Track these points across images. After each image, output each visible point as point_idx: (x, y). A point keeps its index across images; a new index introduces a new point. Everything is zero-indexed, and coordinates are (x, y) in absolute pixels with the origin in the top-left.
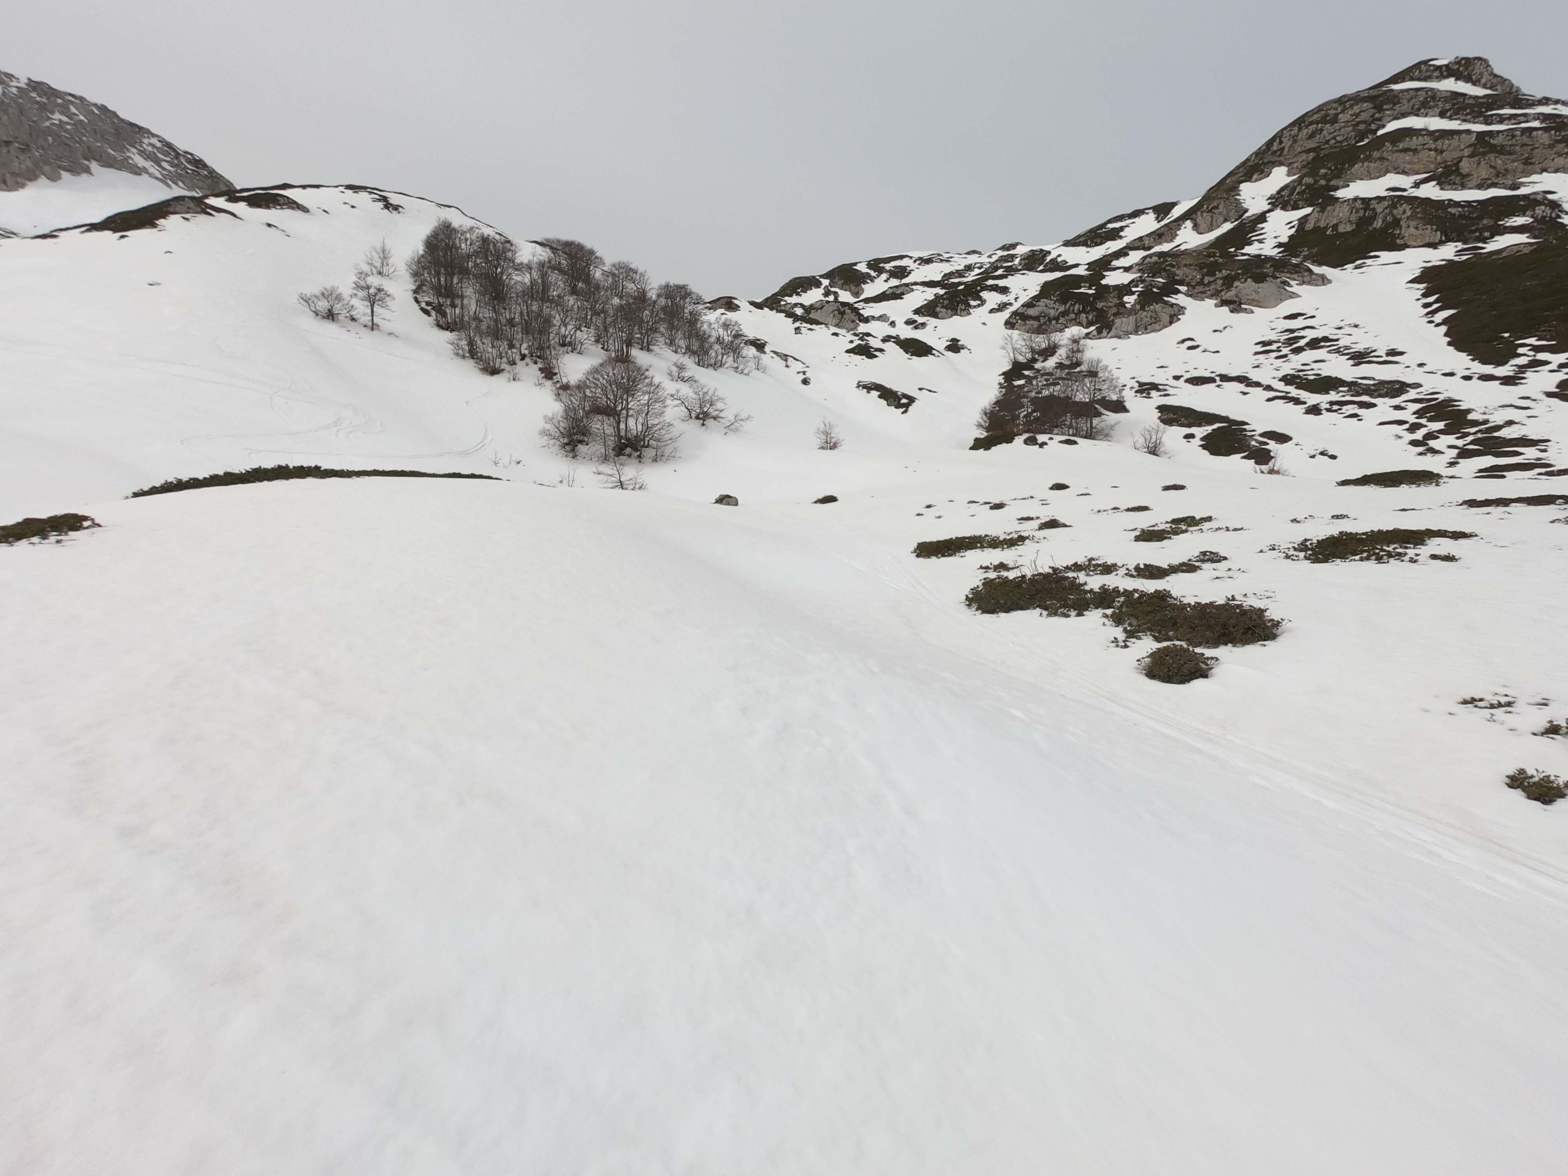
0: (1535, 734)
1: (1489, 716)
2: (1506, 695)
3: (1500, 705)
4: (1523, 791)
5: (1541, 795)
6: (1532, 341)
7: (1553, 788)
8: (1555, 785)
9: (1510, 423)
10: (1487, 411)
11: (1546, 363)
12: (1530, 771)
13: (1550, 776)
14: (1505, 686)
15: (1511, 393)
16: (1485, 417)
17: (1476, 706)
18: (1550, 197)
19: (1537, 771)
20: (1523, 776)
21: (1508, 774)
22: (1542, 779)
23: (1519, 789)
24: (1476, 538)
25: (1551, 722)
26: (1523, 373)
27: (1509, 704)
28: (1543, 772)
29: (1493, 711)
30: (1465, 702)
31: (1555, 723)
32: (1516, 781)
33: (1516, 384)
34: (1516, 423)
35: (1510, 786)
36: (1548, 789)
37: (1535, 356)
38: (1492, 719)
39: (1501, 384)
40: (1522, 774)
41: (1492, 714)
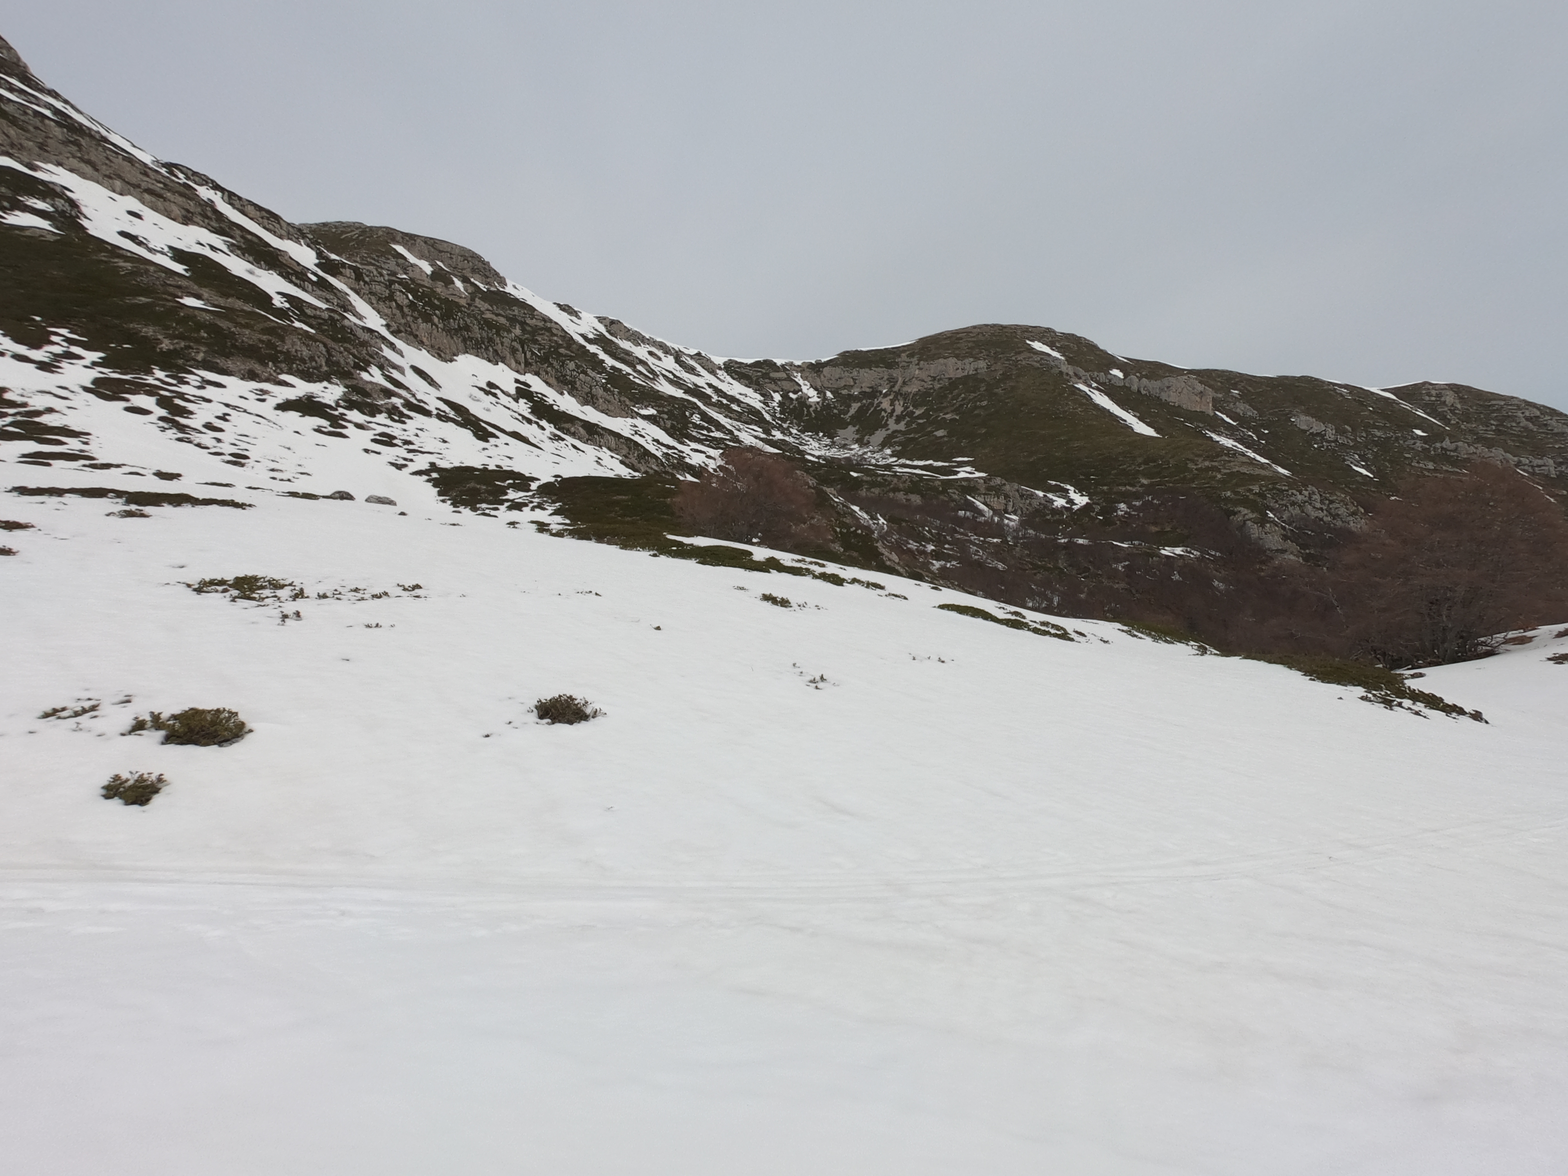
0: (123, 735)
1: (75, 726)
2: (90, 699)
3: (84, 711)
4: (120, 798)
5: (137, 797)
6: (64, 331)
7: (147, 786)
8: (149, 783)
9: (50, 410)
10: (25, 393)
11: (79, 357)
12: (125, 775)
13: (143, 774)
14: (87, 690)
15: (48, 380)
16: (24, 400)
17: (59, 718)
18: (68, 193)
19: (131, 773)
20: (119, 782)
21: (103, 785)
22: (137, 781)
23: (116, 798)
24: (32, 529)
25: (136, 718)
26: (58, 361)
27: (93, 708)
28: (137, 772)
29: (78, 719)
30: (46, 715)
31: (141, 719)
32: (112, 790)
33: (53, 372)
34: (57, 412)
35: (107, 797)
36: (143, 789)
37: (68, 347)
38: (78, 729)
39: (37, 368)
40: (117, 780)
41: (78, 723)
